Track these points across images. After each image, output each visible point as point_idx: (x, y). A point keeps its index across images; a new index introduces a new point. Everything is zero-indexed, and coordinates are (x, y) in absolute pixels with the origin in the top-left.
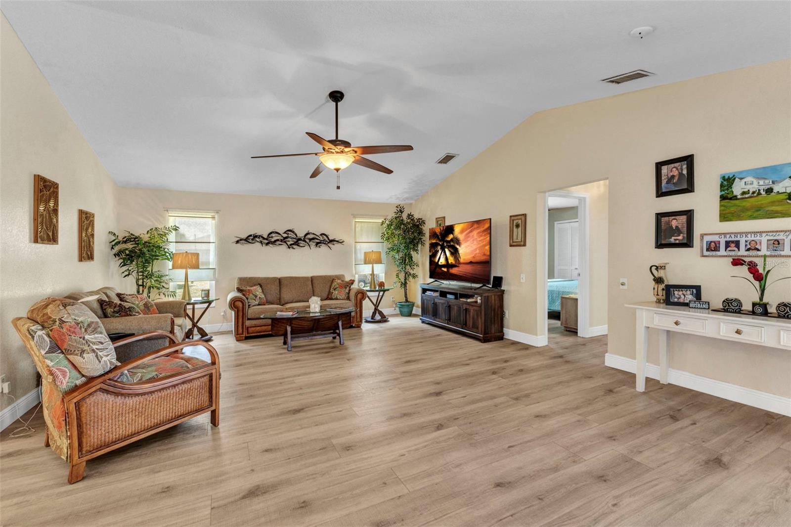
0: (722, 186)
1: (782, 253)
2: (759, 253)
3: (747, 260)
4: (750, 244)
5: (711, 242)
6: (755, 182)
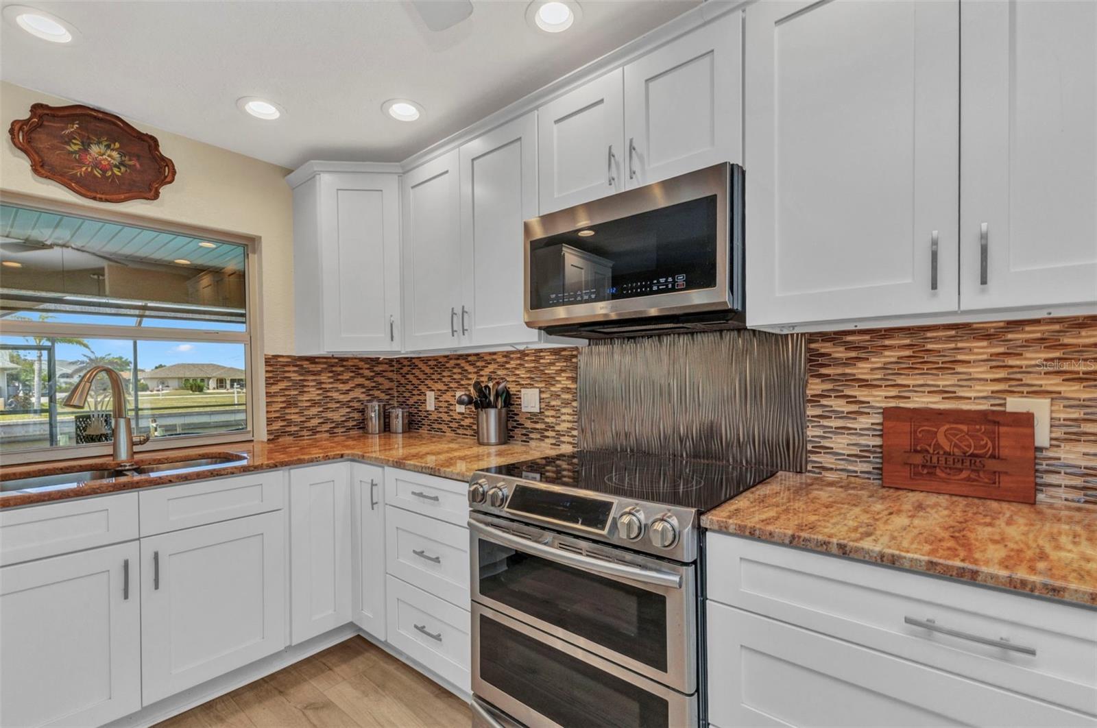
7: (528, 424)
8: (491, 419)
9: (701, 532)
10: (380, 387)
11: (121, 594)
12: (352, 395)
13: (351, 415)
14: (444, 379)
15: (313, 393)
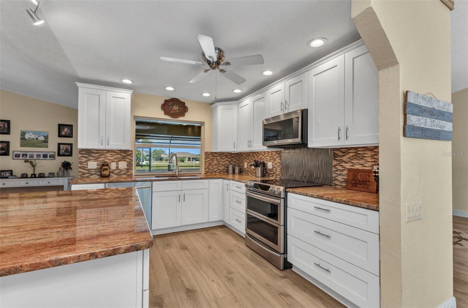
0: (21, 134)
1: (40, 158)
2: (33, 158)
3: (30, 160)
4: (31, 155)
5: (17, 154)
6: (33, 135)
7: (269, 172)
8: (259, 170)
9: (286, 192)
10: (233, 161)
11: (179, 201)
12: (225, 163)
13: (225, 168)
14: (249, 159)
15: (216, 162)
